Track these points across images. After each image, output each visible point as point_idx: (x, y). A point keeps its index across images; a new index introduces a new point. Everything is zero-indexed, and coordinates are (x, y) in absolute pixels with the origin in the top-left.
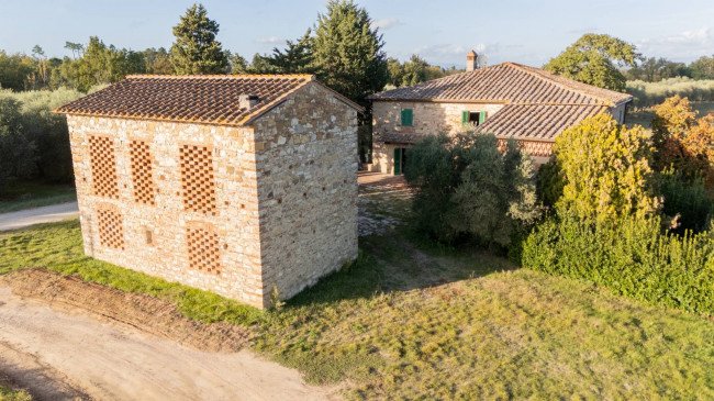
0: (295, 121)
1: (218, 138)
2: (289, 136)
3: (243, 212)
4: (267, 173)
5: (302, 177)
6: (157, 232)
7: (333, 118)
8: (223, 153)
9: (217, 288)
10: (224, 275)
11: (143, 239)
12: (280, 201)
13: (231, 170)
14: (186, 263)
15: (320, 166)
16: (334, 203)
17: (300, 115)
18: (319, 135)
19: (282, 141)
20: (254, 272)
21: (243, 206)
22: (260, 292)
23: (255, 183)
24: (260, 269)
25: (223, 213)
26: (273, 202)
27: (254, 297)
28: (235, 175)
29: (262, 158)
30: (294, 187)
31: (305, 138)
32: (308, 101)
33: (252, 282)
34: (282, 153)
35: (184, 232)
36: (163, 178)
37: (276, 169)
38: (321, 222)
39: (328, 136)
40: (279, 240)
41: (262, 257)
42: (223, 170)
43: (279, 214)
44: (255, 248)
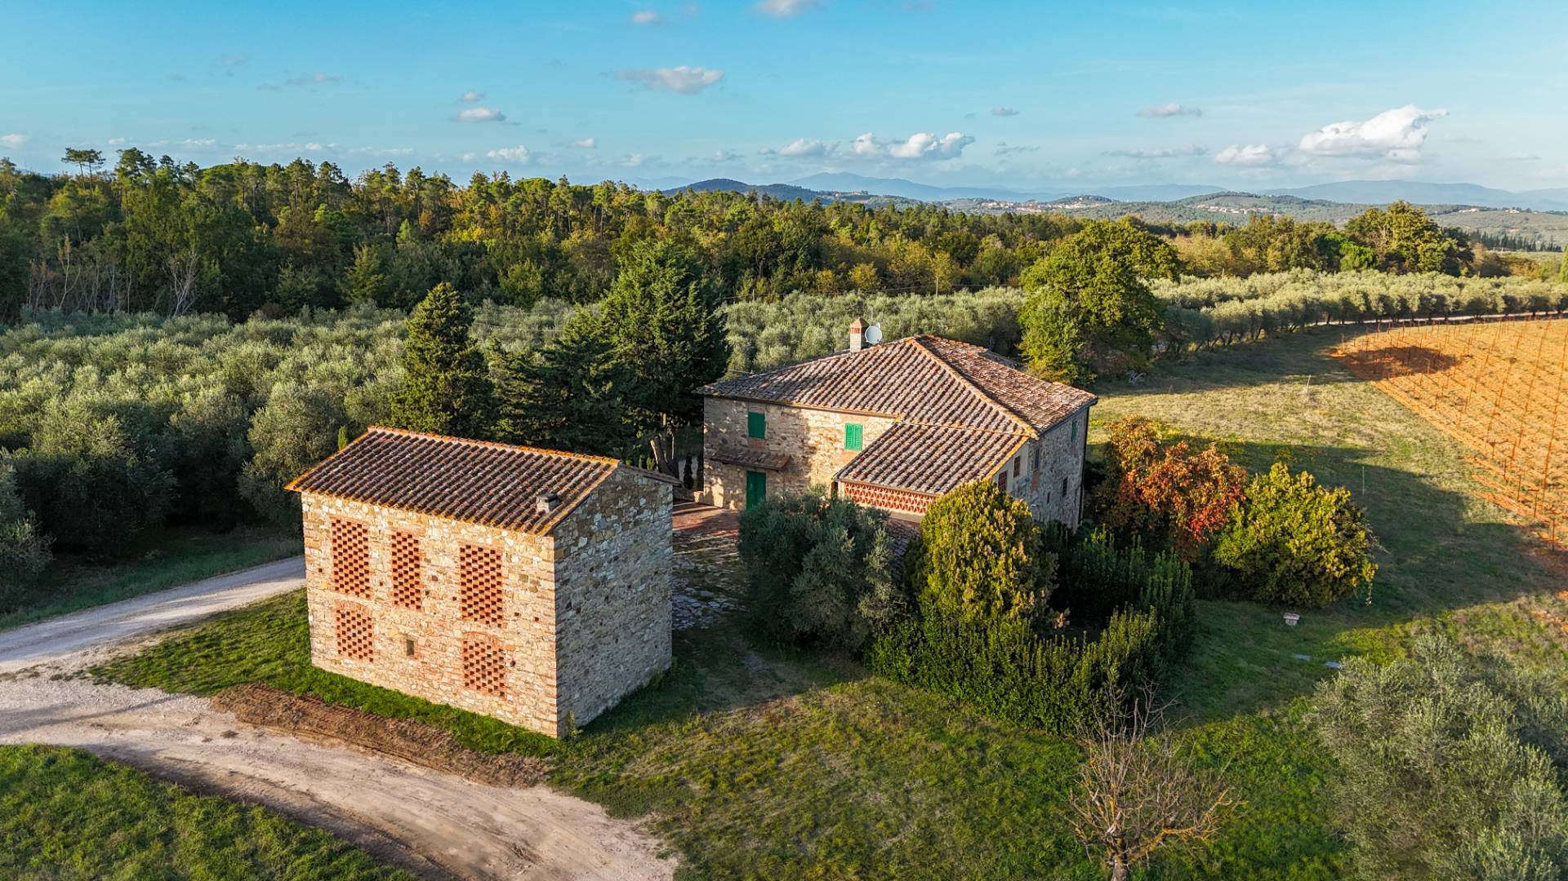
0: (598, 517)
1: (510, 542)
2: (591, 534)
3: (537, 626)
4: (566, 582)
5: (605, 577)
6: (422, 641)
7: (643, 502)
8: (515, 559)
9: (499, 712)
10: (509, 697)
11: (403, 648)
12: (578, 611)
13: (524, 578)
14: (460, 681)
15: (625, 561)
16: (641, 603)
17: (604, 508)
18: (625, 525)
19: (583, 542)
20: (548, 694)
21: (537, 619)
22: (554, 718)
23: (552, 595)
24: (554, 691)
25: (511, 625)
26: (571, 613)
27: (546, 724)
28: (529, 585)
29: (561, 567)
30: (594, 592)
31: (609, 533)
32: (613, 490)
33: (544, 707)
34: (584, 555)
35: (460, 644)
36: (435, 579)
37: (575, 576)
38: (626, 627)
39: (636, 523)
40: (576, 657)
41: (558, 678)
42: (514, 578)
43: (577, 626)
44: (549, 666)
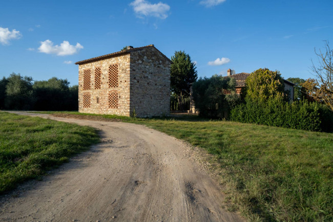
0: (145, 57)
2: (143, 61)
3: (126, 83)
4: (134, 70)
5: (147, 77)
6: (100, 98)
7: (161, 62)
8: (121, 65)
9: (116, 113)
10: (119, 108)
11: (96, 101)
12: (138, 82)
13: (123, 70)
14: (108, 106)
15: (155, 76)
16: (160, 91)
17: (148, 56)
18: (155, 65)
19: (140, 62)
20: (128, 104)
21: (126, 81)
22: (129, 110)
23: (129, 72)
24: (129, 102)
25: (120, 85)
26: (136, 81)
27: (127, 113)
28: (124, 71)
29: (132, 65)
30: (144, 79)
31: (149, 64)
32: (151, 53)
33: (126, 108)
34: (140, 66)
35: (108, 95)
36: (103, 78)
37: (137, 70)
38: (154, 96)
39: (158, 67)
40: (137, 95)
41: (130, 98)
42: (120, 71)
43: (138, 86)
44: (128, 95)
